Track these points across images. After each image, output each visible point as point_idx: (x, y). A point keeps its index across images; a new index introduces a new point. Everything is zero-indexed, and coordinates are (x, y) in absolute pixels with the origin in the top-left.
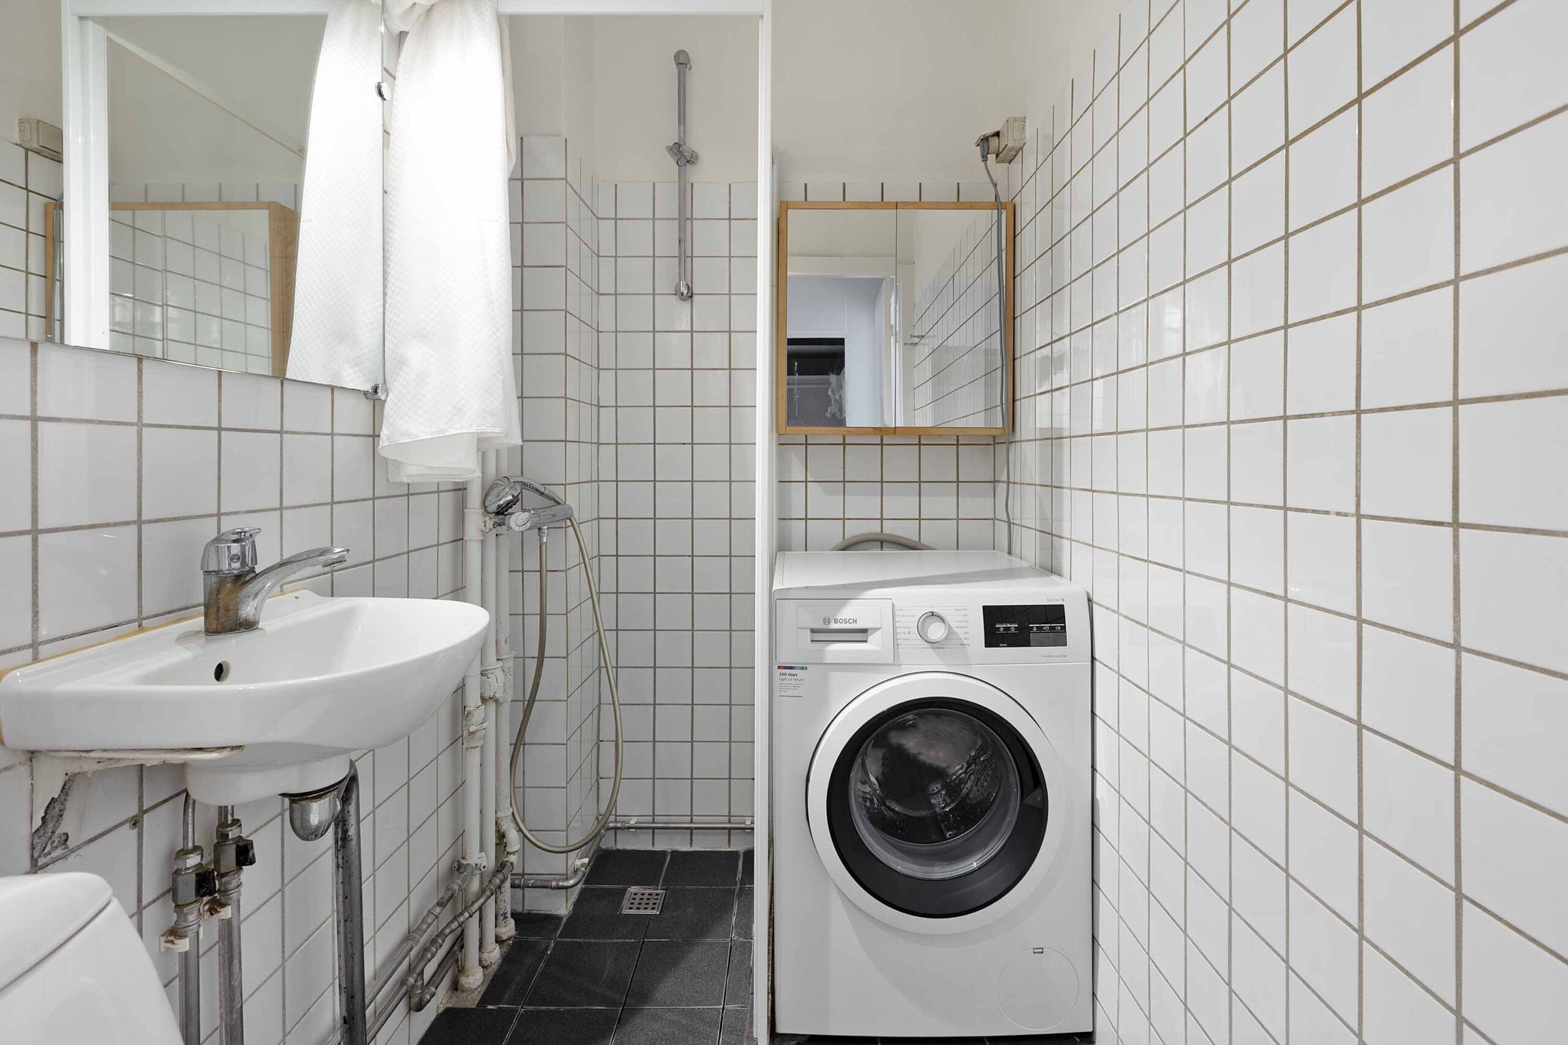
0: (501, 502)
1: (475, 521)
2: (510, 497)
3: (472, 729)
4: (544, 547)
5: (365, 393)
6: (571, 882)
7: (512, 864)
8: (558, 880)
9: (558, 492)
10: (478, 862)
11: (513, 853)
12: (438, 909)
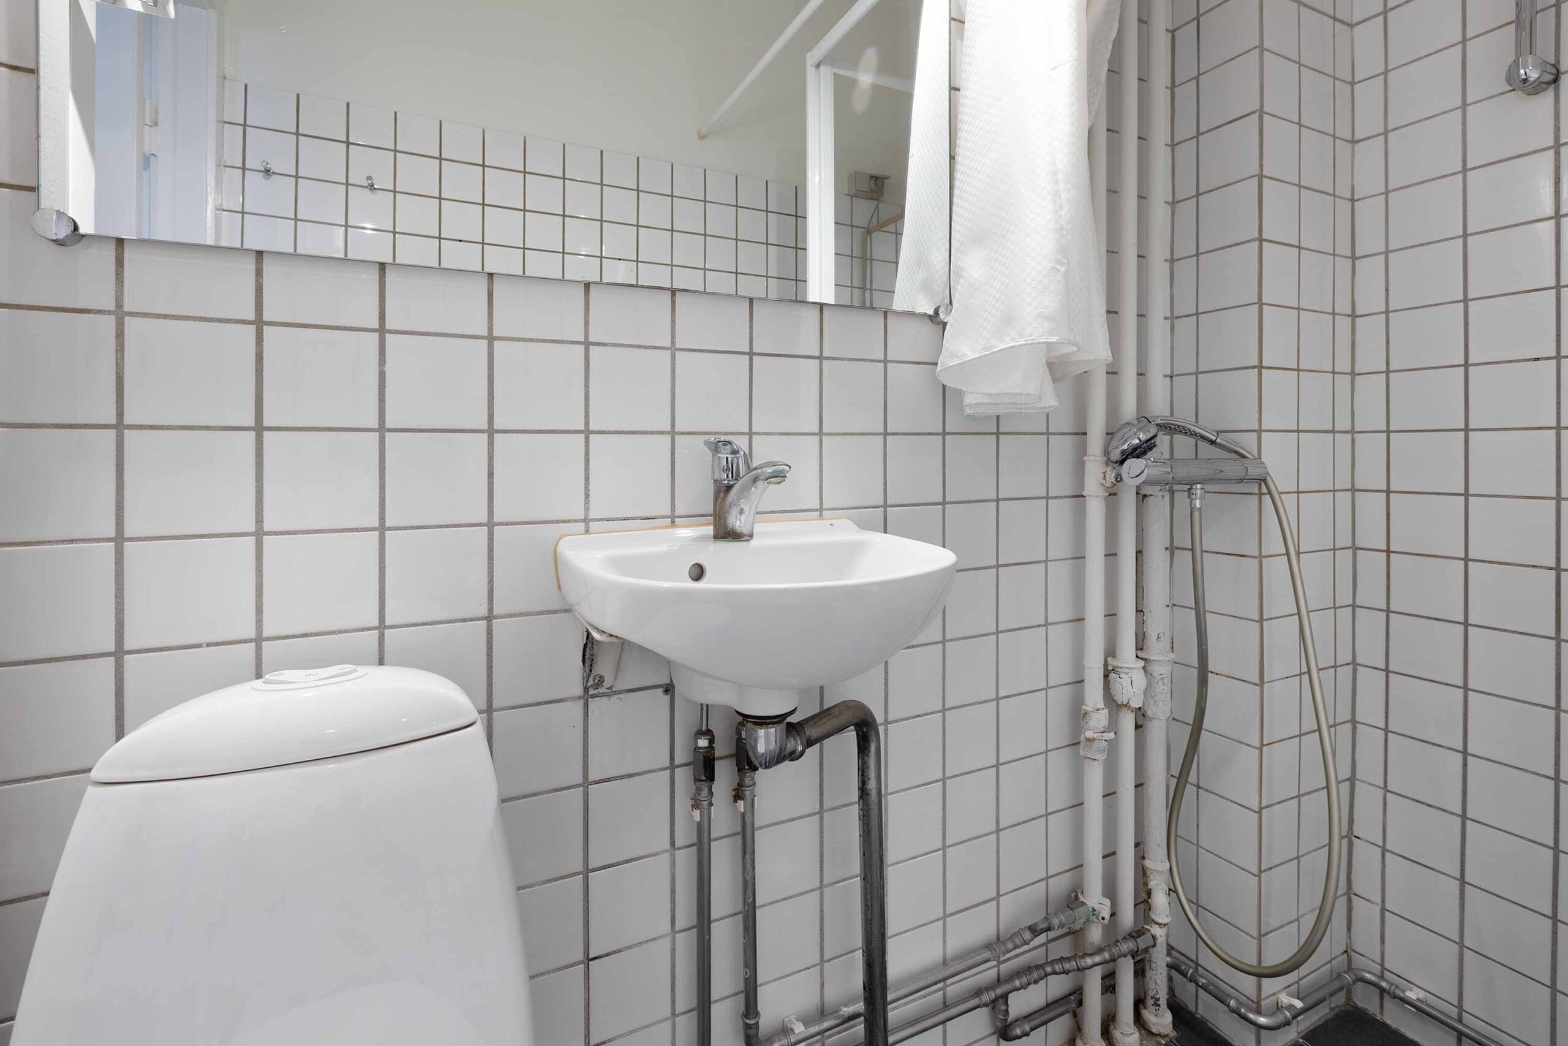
0: (1125, 447)
1: (1096, 473)
2: (1137, 441)
3: (1089, 734)
4: (1196, 514)
5: (930, 317)
6: (1262, 1020)
7: (1154, 938)
8: (1240, 1004)
9: (1248, 442)
10: (1096, 907)
11: (1159, 924)
12: (1027, 935)
